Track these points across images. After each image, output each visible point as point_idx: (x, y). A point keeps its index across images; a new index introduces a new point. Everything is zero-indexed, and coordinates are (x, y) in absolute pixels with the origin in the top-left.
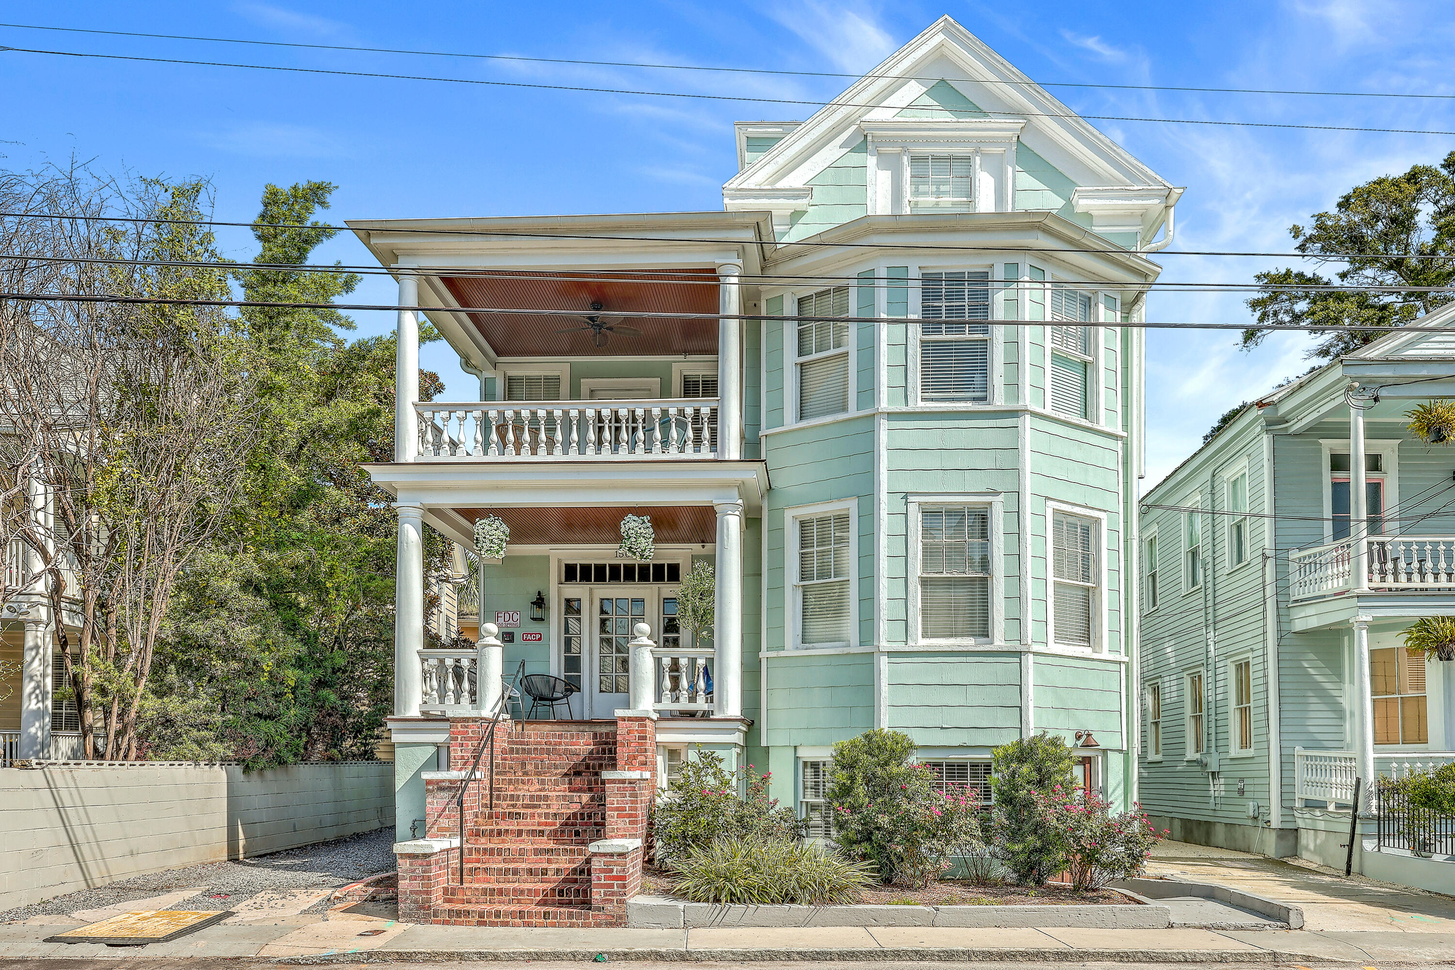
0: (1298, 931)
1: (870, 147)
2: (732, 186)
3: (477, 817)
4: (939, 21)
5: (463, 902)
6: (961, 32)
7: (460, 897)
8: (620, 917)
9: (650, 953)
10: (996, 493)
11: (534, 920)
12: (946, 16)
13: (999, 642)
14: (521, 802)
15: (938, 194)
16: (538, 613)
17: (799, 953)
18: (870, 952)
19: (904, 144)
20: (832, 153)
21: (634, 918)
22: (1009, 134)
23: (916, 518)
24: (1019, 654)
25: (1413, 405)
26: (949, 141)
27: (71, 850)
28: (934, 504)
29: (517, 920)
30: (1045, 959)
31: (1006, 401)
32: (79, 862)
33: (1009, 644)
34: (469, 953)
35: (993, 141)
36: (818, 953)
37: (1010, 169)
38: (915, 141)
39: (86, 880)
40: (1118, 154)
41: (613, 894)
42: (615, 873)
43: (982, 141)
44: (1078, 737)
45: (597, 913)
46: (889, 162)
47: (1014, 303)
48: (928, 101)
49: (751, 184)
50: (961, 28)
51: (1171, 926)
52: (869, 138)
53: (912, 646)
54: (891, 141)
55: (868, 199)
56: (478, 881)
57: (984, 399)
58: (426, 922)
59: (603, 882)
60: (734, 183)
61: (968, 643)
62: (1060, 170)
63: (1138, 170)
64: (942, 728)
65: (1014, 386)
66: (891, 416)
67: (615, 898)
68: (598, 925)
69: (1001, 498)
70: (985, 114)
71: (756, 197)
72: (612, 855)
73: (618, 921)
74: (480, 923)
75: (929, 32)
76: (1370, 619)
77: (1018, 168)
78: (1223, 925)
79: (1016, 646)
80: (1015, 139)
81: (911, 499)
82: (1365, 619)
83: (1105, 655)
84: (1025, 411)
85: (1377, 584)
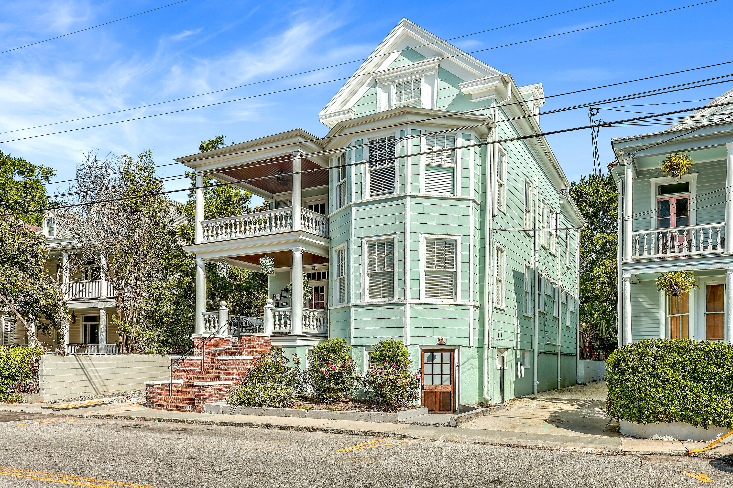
0: (454, 428)
1: (378, 84)
2: (322, 114)
3: (197, 373)
4: (401, 22)
5: (169, 402)
6: (410, 24)
7: (168, 400)
8: (203, 409)
9: (175, 420)
10: (395, 234)
11: (180, 409)
12: (404, 19)
13: (396, 299)
14: (214, 368)
15: (409, 98)
16: (286, 294)
17: (219, 423)
18: (241, 424)
19: (392, 79)
20: (363, 90)
21: (207, 409)
22: (435, 64)
23: (366, 248)
24: (403, 304)
25: (664, 158)
26: (411, 74)
27: (89, 382)
28: (372, 241)
29: (176, 409)
30: (300, 430)
31: (400, 192)
32: (93, 386)
33: (400, 300)
34: (127, 417)
35: (429, 70)
36: (225, 423)
37: (436, 81)
38: (397, 77)
39: (96, 392)
40: (478, 64)
41: (201, 400)
42: (201, 393)
43: (424, 71)
44: (439, 340)
45: (196, 407)
46: (387, 89)
47: (403, 148)
48: (402, 57)
49: (329, 112)
50: (410, 22)
51: (398, 422)
52: (377, 80)
53: (362, 303)
54: (387, 80)
55: (378, 107)
56: (179, 395)
57: (393, 193)
58: (153, 408)
59: (198, 396)
60: (323, 113)
61: (386, 300)
62: (458, 76)
63: (487, 69)
64: (374, 337)
65: (403, 185)
66: (356, 205)
67: (201, 402)
68: (197, 412)
69: (397, 235)
70: (426, 58)
71: (331, 117)
72: (200, 386)
73: (202, 411)
74: (167, 409)
75: (397, 28)
76: (629, 276)
77: (439, 80)
78: (421, 423)
79: (402, 301)
80: (437, 66)
81: (363, 240)
82: (627, 276)
83: (459, 302)
84: (407, 196)
85: (638, 256)
